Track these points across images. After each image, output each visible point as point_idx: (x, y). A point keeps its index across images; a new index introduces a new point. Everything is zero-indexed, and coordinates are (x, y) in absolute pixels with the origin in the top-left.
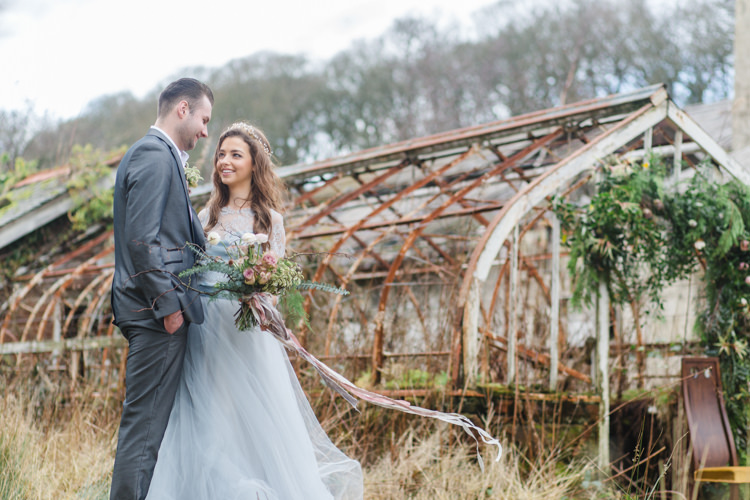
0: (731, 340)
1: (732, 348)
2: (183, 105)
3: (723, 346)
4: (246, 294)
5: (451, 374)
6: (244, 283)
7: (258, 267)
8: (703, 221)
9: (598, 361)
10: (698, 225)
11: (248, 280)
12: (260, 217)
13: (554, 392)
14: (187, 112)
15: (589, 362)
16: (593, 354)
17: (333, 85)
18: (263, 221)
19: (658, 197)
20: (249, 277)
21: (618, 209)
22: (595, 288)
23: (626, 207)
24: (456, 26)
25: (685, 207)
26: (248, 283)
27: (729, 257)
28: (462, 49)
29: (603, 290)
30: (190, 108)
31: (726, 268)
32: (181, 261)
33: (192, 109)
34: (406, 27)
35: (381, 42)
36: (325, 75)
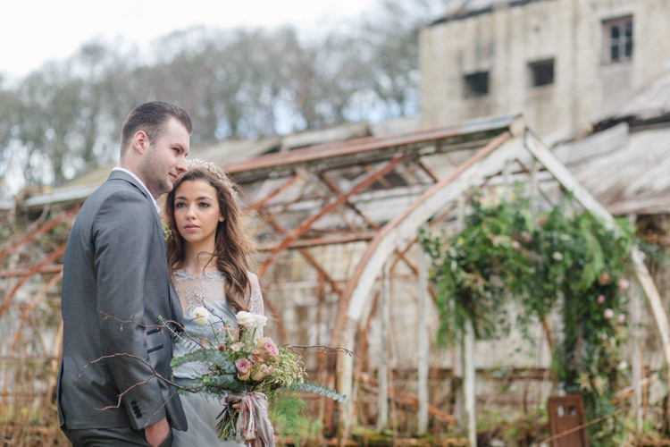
0: (591, 377)
1: (593, 385)
2: (140, 137)
3: (583, 382)
4: (235, 392)
5: (324, 421)
6: (236, 378)
7: (256, 357)
8: (567, 255)
9: (463, 402)
10: (564, 259)
11: (242, 374)
12: (234, 280)
13: (424, 436)
14: (146, 144)
15: (453, 401)
16: (458, 394)
17: (26, 100)
18: (238, 284)
19: (527, 230)
20: (244, 370)
21: (488, 242)
22: (461, 324)
23: (497, 240)
24: (135, 51)
25: (551, 240)
26: (242, 378)
27: (590, 291)
28: (140, 72)
29: (469, 326)
30: (150, 138)
31: (587, 302)
32: (161, 347)
33: (152, 139)
34: (92, 52)
35: (69, 64)
36: (20, 91)
